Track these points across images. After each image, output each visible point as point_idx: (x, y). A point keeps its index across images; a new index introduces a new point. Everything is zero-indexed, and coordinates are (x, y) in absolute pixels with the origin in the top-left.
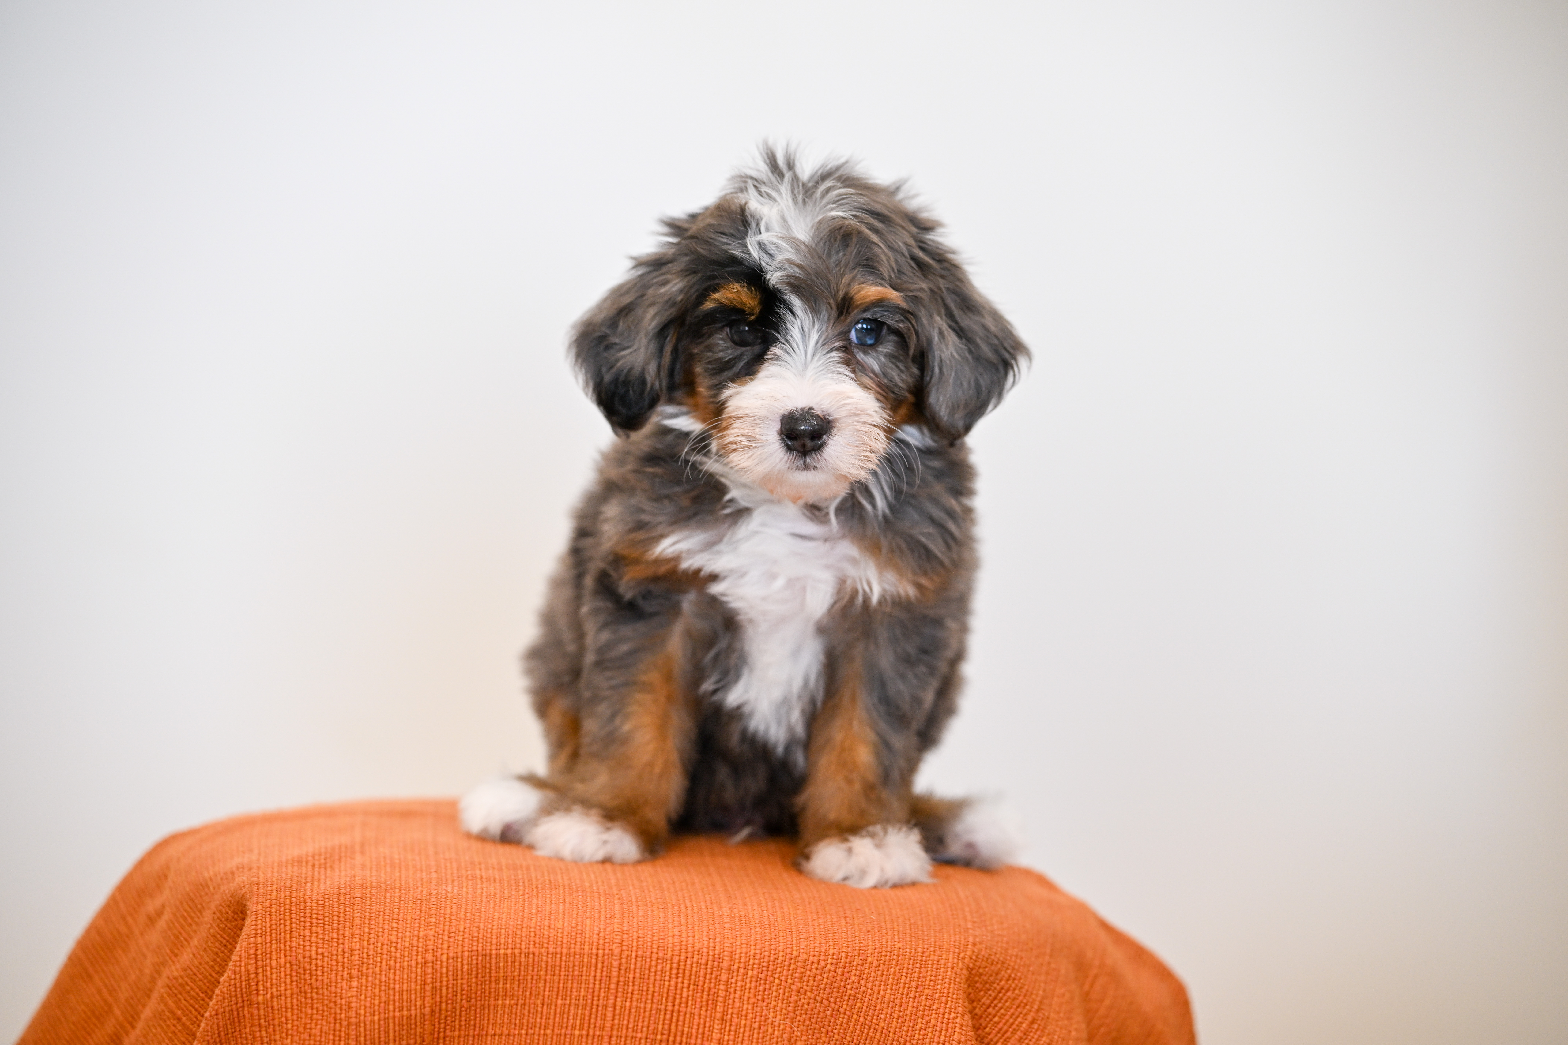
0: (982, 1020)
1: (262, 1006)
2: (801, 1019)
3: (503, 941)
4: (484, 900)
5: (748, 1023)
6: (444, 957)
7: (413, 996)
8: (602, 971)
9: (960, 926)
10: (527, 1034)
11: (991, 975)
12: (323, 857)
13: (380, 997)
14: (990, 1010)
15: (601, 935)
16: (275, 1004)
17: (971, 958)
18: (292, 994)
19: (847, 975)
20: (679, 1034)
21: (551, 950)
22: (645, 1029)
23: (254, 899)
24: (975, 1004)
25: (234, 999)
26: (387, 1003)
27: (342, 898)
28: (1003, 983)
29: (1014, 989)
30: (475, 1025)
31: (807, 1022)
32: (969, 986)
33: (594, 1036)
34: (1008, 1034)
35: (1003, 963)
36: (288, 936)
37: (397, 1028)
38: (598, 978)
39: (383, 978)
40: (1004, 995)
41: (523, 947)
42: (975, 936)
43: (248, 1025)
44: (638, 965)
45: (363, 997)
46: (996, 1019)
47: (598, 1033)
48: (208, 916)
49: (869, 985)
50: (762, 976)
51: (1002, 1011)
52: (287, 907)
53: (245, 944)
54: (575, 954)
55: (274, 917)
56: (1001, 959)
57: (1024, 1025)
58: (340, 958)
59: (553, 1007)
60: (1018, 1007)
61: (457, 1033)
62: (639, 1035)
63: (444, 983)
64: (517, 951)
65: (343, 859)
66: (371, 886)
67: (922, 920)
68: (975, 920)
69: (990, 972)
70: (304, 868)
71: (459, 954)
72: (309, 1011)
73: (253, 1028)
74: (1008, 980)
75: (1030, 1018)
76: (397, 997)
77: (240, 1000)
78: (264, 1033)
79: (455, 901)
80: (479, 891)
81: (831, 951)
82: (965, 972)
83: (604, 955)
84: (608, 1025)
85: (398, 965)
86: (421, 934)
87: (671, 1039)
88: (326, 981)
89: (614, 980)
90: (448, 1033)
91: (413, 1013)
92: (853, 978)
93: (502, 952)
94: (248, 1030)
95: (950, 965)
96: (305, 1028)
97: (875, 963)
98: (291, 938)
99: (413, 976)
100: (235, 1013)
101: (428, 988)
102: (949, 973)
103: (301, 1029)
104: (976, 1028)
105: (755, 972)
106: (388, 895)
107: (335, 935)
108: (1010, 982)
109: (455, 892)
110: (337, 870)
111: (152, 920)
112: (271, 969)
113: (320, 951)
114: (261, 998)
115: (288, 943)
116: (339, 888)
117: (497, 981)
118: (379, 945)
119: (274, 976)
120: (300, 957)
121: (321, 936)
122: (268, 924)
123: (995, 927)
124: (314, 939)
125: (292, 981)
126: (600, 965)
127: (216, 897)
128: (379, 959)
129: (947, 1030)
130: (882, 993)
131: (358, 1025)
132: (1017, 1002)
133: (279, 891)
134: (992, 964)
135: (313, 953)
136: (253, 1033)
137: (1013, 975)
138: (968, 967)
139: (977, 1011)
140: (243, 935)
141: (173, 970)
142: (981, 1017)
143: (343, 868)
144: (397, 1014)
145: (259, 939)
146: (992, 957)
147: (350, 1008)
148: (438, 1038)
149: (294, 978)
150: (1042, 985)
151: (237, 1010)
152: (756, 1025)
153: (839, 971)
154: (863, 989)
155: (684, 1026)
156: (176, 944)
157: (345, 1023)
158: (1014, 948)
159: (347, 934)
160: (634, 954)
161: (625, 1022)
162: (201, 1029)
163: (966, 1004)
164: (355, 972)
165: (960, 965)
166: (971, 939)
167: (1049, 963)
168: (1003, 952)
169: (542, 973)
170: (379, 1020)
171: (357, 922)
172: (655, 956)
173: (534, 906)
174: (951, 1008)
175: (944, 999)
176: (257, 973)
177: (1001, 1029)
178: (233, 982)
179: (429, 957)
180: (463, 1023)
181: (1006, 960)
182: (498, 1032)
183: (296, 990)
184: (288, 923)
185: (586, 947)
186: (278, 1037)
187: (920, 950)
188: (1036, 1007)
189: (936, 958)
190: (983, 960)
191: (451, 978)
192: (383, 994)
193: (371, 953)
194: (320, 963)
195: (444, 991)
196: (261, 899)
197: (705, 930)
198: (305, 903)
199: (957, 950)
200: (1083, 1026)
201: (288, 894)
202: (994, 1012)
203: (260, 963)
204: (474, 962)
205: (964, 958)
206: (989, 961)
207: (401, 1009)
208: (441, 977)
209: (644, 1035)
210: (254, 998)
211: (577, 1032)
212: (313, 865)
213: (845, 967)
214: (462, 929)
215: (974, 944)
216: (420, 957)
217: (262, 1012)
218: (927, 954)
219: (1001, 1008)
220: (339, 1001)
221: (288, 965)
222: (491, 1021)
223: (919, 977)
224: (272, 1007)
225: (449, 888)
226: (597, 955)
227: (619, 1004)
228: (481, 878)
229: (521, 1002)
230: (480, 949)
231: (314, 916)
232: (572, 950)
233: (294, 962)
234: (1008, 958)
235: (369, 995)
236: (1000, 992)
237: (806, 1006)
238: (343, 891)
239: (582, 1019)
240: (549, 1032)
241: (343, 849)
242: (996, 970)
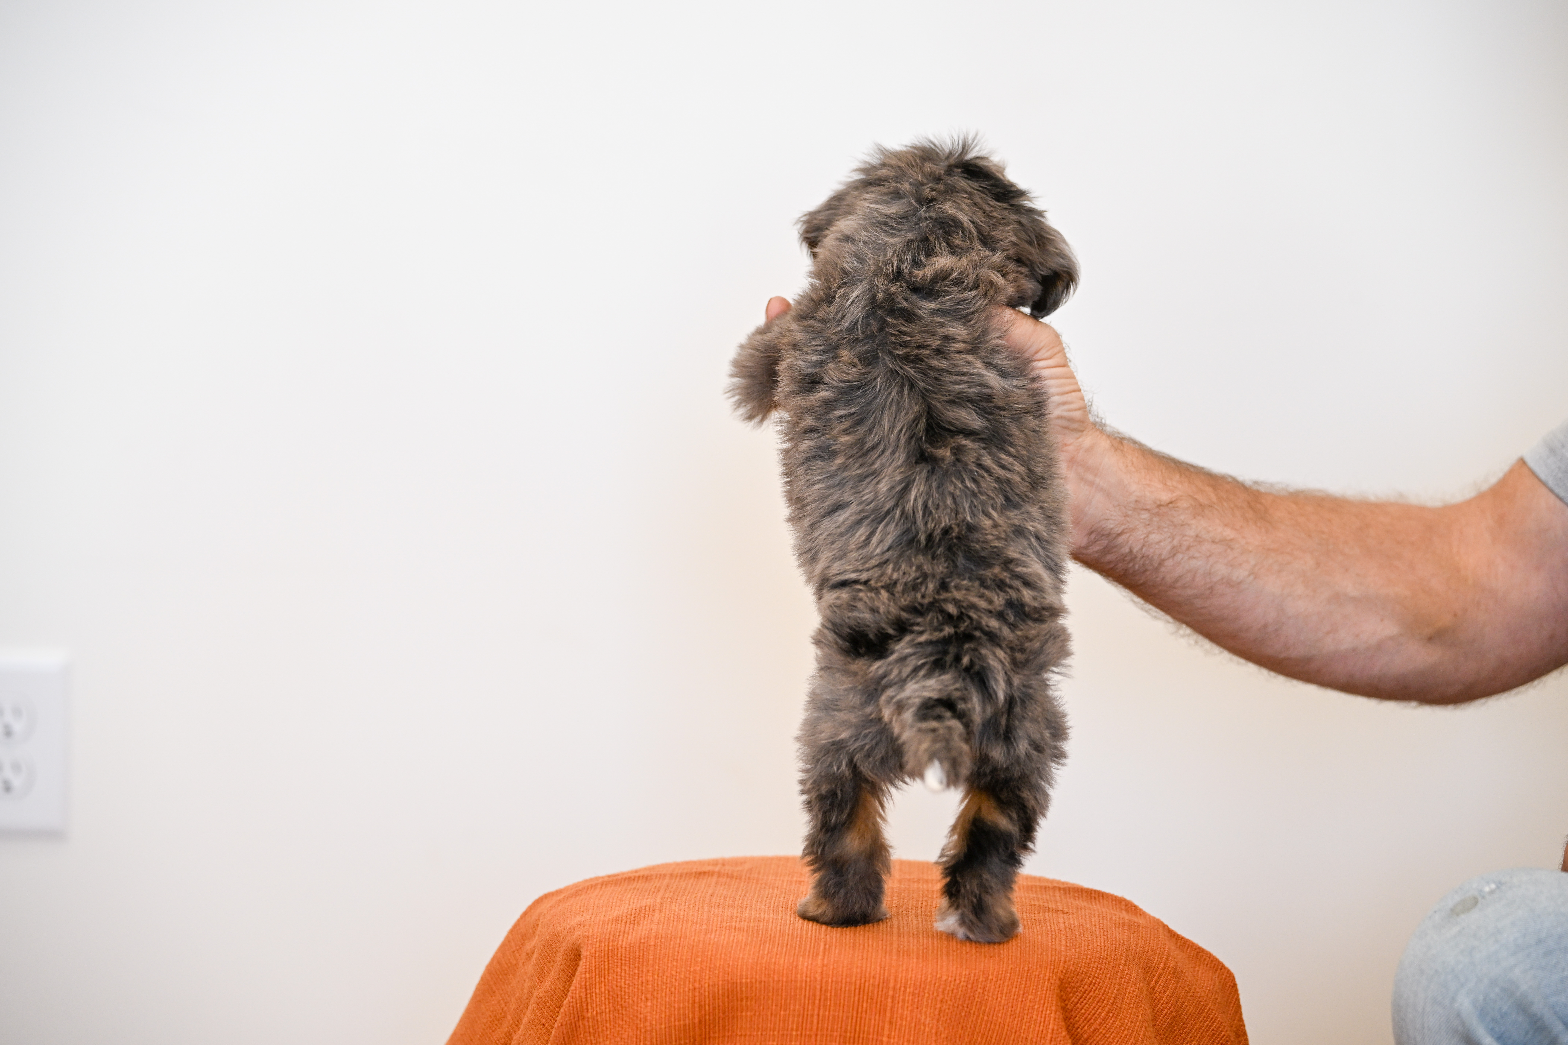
0: (1073, 1013)
1: (590, 1020)
2: (944, 1019)
3: (744, 973)
4: (734, 945)
5: (908, 1023)
6: (706, 985)
7: (687, 1012)
8: (809, 992)
9: (1056, 950)
10: (762, 1035)
11: (1078, 982)
12: (633, 916)
13: (665, 1012)
14: (1078, 1005)
15: (809, 967)
16: (599, 1018)
17: (1063, 972)
18: (610, 1011)
19: (975, 988)
20: (862, 1032)
21: (776, 979)
22: (839, 1030)
23: (585, 948)
24: (1067, 1002)
25: (572, 1015)
26: (670, 1016)
27: (642, 946)
28: (1086, 986)
29: (1095, 990)
30: (729, 1029)
31: (948, 1021)
32: (1061, 991)
33: (805, 1035)
34: (1092, 1021)
35: (1086, 973)
36: (606, 972)
37: (677, 1032)
38: (807, 996)
39: (667, 1000)
40: (1088, 995)
41: (758, 977)
42: (1066, 957)
43: (582, 1033)
44: (833, 987)
45: (654, 1013)
46: (1083, 1011)
47: (808, 1033)
48: (559, 957)
49: (990, 995)
50: (917, 992)
51: (1087, 1005)
52: (606, 952)
53: (578, 978)
54: (791, 981)
55: (597, 960)
56: (1085, 971)
57: (1103, 1014)
58: (640, 987)
59: (778, 1016)
60: (1098, 1002)
61: (717, 1035)
62: (835, 1034)
63: (707, 1002)
64: (754, 980)
65: (647, 917)
66: (662, 937)
67: (1029, 946)
68: (1068, 945)
69: (1076, 980)
70: (619, 925)
71: (716, 983)
72: (621, 1023)
73: (586, 1034)
74: (1090, 984)
75: (1107, 1009)
76: (676, 1012)
77: (576, 1016)
78: (592, 1037)
79: (715, 946)
80: (732, 938)
81: (964, 973)
82: (1058, 982)
83: (810, 981)
84: (815, 1028)
85: (677, 991)
86: (692, 969)
87: (857, 1035)
88: (631, 1002)
89: (818, 998)
90: (712, 1035)
91: (687, 1022)
92: (979, 990)
93: (744, 981)
94: (582, 1036)
95: (1047, 978)
96: (618, 1034)
97: (994, 979)
98: (608, 973)
99: (687, 998)
100: (574, 1025)
101: (697, 1006)
102: (1046, 983)
103: (616, 1035)
104: (1065, 1019)
105: (912, 990)
106: (672, 943)
107: (637, 971)
108: (1091, 986)
109: (716, 940)
110: (641, 925)
111: (529, 956)
112: (596, 994)
113: (627, 982)
114: (589, 1015)
115: (607, 977)
116: (640, 939)
117: (742, 1000)
118: (665, 977)
119: (598, 999)
120: (614, 986)
121: (627, 972)
122: (594, 965)
123: (1083, 949)
124: (623, 974)
125: (609, 1003)
126: (808, 988)
127: (564, 944)
128: (664, 987)
129: (1044, 1023)
130: (999, 999)
131: (651, 1031)
132: (1097, 999)
133: (600, 941)
134: (1078, 975)
135: (623, 984)
136: (585, 1037)
137: (1094, 981)
138: (1060, 979)
139: (1068, 1006)
140: (578, 973)
141: (539, 993)
142: (1072, 1010)
143: (645, 923)
144: (677, 1023)
145: (588, 975)
146: (1078, 970)
147: (646, 1020)
148: (705, 1039)
149: (611, 1001)
150: (1117, 986)
151: (575, 1022)
152: (913, 1025)
153: (970, 986)
154: (986, 997)
155: (864, 1026)
156: (542, 974)
157: (643, 1030)
158: (1095, 962)
159: (644, 970)
160: (830, 980)
161: (826, 1025)
162: (552, 1035)
163: (1059, 1004)
164: (649, 996)
165: (1054, 977)
166: (1063, 959)
168: (1086, 966)
169: (770, 994)
170: (665, 1028)
171: (651, 962)
172: (844, 981)
173: (767, 949)
174: (1047, 1008)
175: (1042, 1002)
176: (586, 998)
177: (1086, 1018)
178: (571, 1004)
179: (697, 985)
180: (721, 1028)
181: (1089, 971)
182: (743, 1033)
183: (612, 1009)
184: (606, 963)
185: (799, 976)
186: (601, 1040)
187: (1026, 969)
188: (1111, 1001)
189: (1037, 973)
190: (1071, 973)
191: (711, 998)
192: (667, 1011)
193: (660, 983)
194: (627, 990)
195: (707, 1007)
196: (590, 948)
197: (879, 961)
198: (618, 949)
199: (1052, 967)
200: (1149, 1011)
201: (607, 944)
202: (1081, 1007)
203: (588, 991)
204: (726, 988)
205: (1057, 972)
206: (1076, 973)
207: (679, 1021)
208: (705, 998)
209: (839, 1033)
210: (585, 1014)
211: (794, 1033)
212: (626, 923)
213: (973, 983)
214: (718, 965)
215: (1065, 962)
216: (691, 985)
217: (591, 1024)
218: (1031, 971)
219: (1086, 1003)
220: (639, 1016)
221: (607, 992)
222: (739, 1026)
223: (1025, 987)
224: (597, 1021)
225: (712, 937)
226: (806, 981)
227: (821, 1013)
228: (735, 928)
229: (757, 1013)
230: (730, 979)
231: (623, 959)
232: (789, 979)
233: (611, 990)
234: (1091, 969)
235: (658, 1011)
236: (1085, 993)
237: (947, 1011)
238: (643, 941)
239: (798, 1023)
240: (776, 1033)
241: (647, 908)
242: (1081, 978)
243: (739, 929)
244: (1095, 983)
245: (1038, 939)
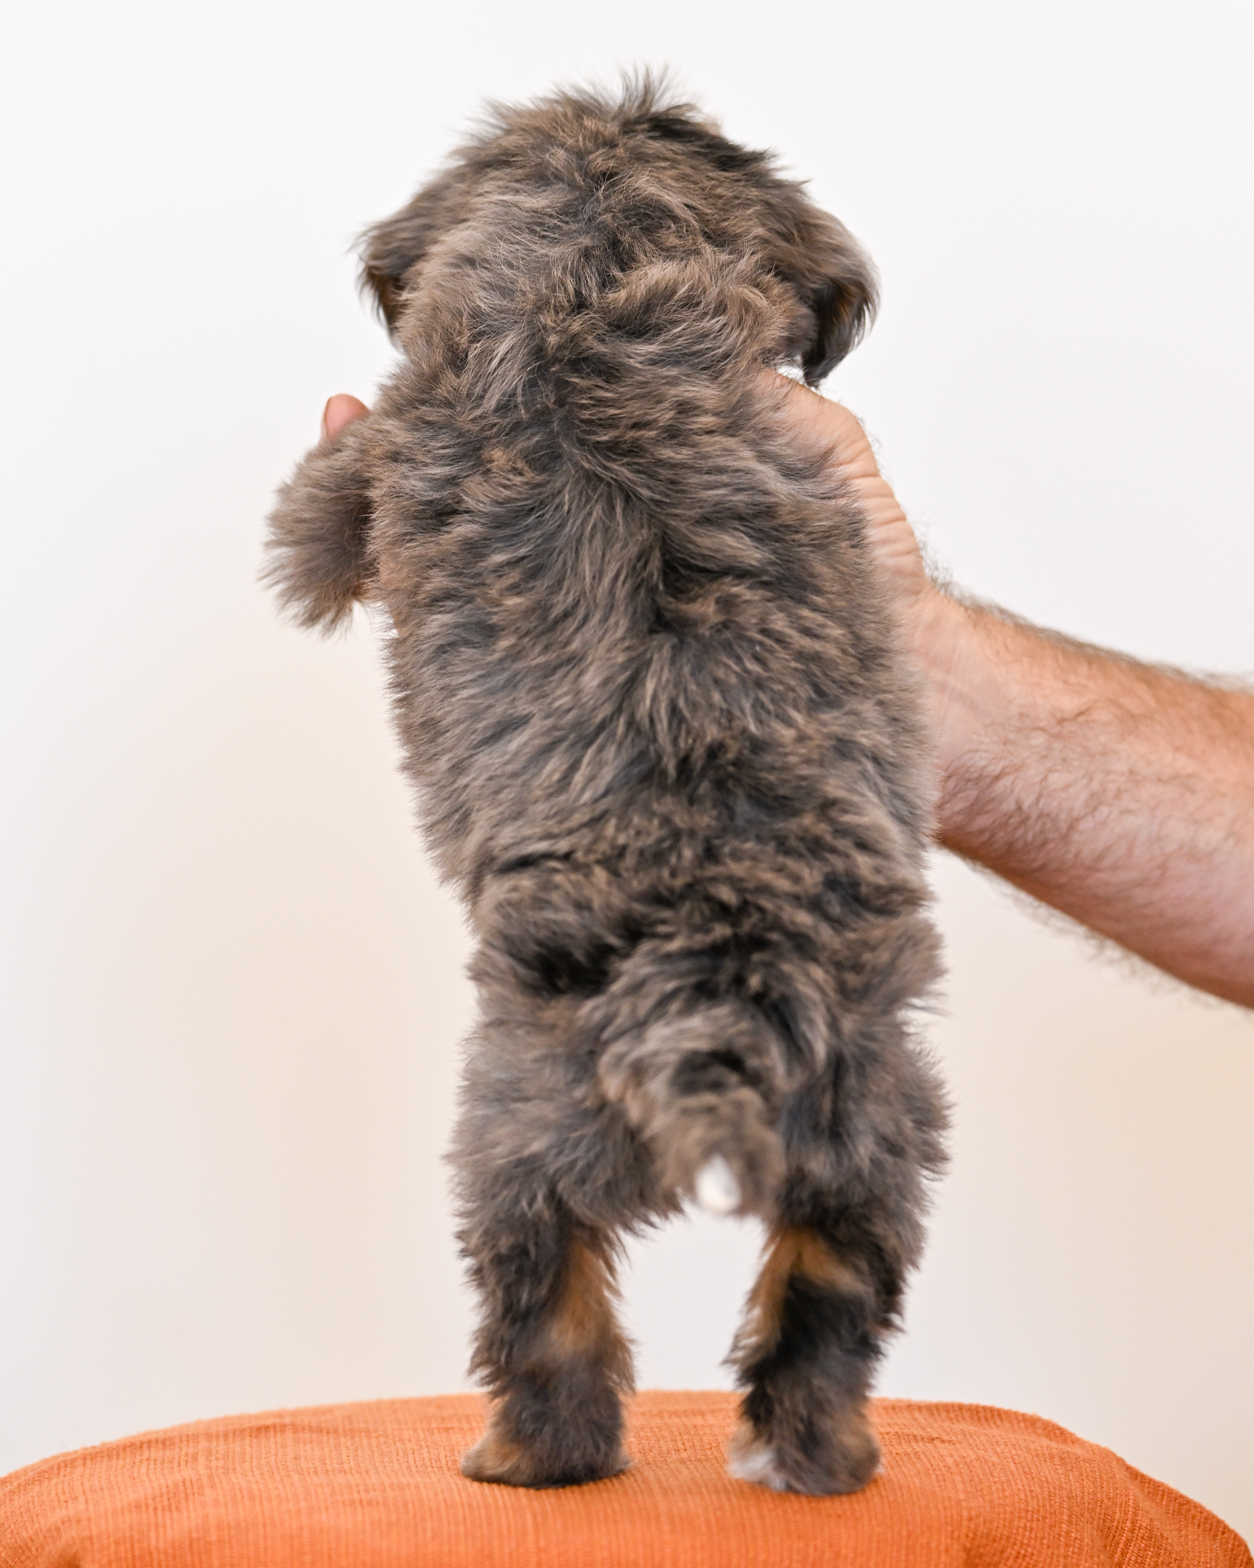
4: (367, 1528)
9: (950, 1498)
11: (995, 1554)
12: (165, 1498)
15: (513, 1555)
17: (967, 1536)
23: (87, 1558)
27: (195, 1544)
35: (1008, 1538)
42: (970, 1509)
56: (1005, 1533)
65: (190, 1497)
66: (229, 1527)
67: (902, 1495)
68: (969, 1490)
69: (993, 1551)
70: (144, 1513)
74: (1017, 1557)
79: (332, 1533)
80: (360, 1518)
81: (795, 1547)
82: (962, 1554)
95: (942, 1548)
97: (851, 1555)
102: (943, 1557)
106: (250, 1534)
108: (1020, 1561)
109: (331, 1522)
110: (184, 1511)
116: (190, 1533)
123: (995, 1496)
127: (40, 1560)
133: (117, 1543)
134: (994, 1541)
137: (1022, 1552)
138: (964, 1547)
143: (191, 1507)
146: (994, 1533)
150: (1062, 1560)
158: (1020, 1518)
165: (955, 1546)
166: (965, 1513)
167: (1068, 1533)
168: (1007, 1524)
173: (429, 1530)
181: (1012, 1533)
187: (904, 1533)
189: (924, 1541)
190: (982, 1537)
196: (97, 1555)
197: (639, 1536)
198: (151, 1554)
199: (950, 1529)
201: (129, 1545)
205: (959, 1537)
206: (990, 1537)
212: (156, 1509)
215: (970, 1519)
218: (913, 1538)
225: (323, 1518)
228: (361, 1502)
234: (1014, 1531)
238: (194, 1535)
241: (188, 1485)
242: (1000, 1547)
243: (370, 1503)
244: (1025, 1556)
245: (914, 1483)
